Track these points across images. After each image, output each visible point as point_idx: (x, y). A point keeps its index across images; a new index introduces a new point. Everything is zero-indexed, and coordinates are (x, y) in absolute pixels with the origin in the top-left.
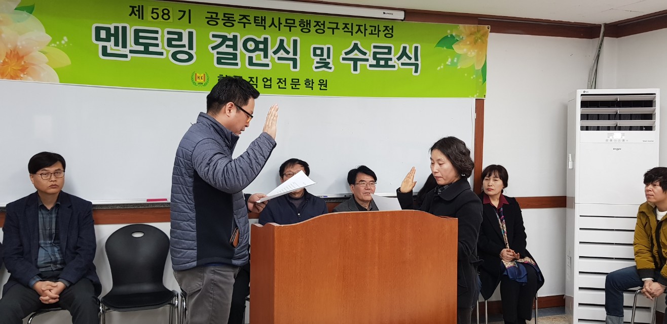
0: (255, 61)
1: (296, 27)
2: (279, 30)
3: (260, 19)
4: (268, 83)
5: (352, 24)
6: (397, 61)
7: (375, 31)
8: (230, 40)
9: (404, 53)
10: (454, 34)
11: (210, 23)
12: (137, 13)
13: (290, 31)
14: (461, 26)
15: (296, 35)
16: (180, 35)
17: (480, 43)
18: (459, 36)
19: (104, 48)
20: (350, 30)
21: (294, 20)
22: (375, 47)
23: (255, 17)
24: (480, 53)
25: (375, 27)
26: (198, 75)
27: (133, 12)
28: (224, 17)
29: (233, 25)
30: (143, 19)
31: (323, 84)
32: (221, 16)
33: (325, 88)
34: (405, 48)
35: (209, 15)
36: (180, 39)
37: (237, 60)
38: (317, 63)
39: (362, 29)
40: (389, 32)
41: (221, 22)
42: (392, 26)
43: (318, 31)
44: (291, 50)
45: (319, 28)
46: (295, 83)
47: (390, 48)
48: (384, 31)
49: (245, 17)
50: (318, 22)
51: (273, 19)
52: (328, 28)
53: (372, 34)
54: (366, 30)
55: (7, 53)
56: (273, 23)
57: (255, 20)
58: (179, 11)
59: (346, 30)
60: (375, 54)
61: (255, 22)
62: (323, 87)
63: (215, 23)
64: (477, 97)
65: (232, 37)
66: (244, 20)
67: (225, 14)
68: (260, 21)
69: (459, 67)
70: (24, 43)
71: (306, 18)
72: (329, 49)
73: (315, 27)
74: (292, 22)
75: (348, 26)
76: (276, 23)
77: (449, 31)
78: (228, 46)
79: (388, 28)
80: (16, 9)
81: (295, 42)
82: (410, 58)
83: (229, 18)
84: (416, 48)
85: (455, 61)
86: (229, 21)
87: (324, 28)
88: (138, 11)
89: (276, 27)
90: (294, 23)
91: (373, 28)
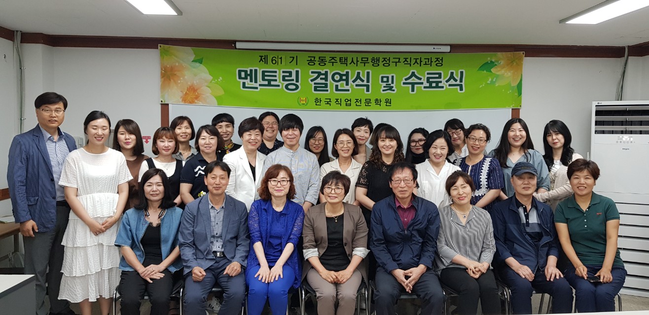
0: (339, 88)
1: (369, 63)
2: (357, 66)
3: (344, 59)
4: (349, 102)
5: (411, 58)
6: (445, 83)
7: (428, 62)
8: (323, 74)
9: (452, 77)
10: (493, 60)
11: (310, 64)
12: (264, 60)
13: (365, 66)
14: (499, 54)
15: (369, 68)
16: (290, 73)
17: (516, 65)
18: (498, 61)
19: (244, 84)
20: (409, 62)
21: (368, 58)
22: (428, 74)
23: (340, 58)
24: (516, 73)
25: (429, 59)
26: (302, 98)
27: (261, 59)
28: (319, 59)
29: (325, 64)
30: (267, 64)
31: (388, 102)
32: (317, 59)
33: (390, 105)
34: (452, 73)
35: (309, 59)
36: (290, 75)
37: (327, 88)
38: (384, 87)
39: (418, 61)
40: (439, 62)
41: (317, 63)
42: (442, 58)
43: (385, 65)
44: (365, 79)
45: (385, 62)
46: (368, 102)
47: (440, 74)
48: (435, 62)
49: (333, 58)
50: (385, 59)
51: (353, 58)
52: (393, 62)
53: (426, 64)
54: (421, 61)
55: (188, 88)
56: (352, 61)
57: (340, 60)
58: (290, 57)
59: (406, 62)
60: (428, 79)
61: (340, 61)
62: (388, 104)
63: (313, 64)
64: (513, 107)
65: (324, 72)
66: (333, 61)
67: (320, 57)
68: (344, 60)
69: (497, 85)
70: (198, 81)
71: (376, 56)
72: (393, 77)
73: (382, 62)
74: (366, 59)
75: (407, 60)
76: (355, 61)
77: (489, 59)
78: (321, 79)
79: (439, 60)
80: (193, 61)
81: (368, 73)
82: (456, 80)
83: (322, 60)
84: (462, 73)
85: (494, 80)
86: (322, 61)
87: (389, 62)
88: (265, 59)
89: (355, 64)
90: (367, 60)
91: (427, 60)
